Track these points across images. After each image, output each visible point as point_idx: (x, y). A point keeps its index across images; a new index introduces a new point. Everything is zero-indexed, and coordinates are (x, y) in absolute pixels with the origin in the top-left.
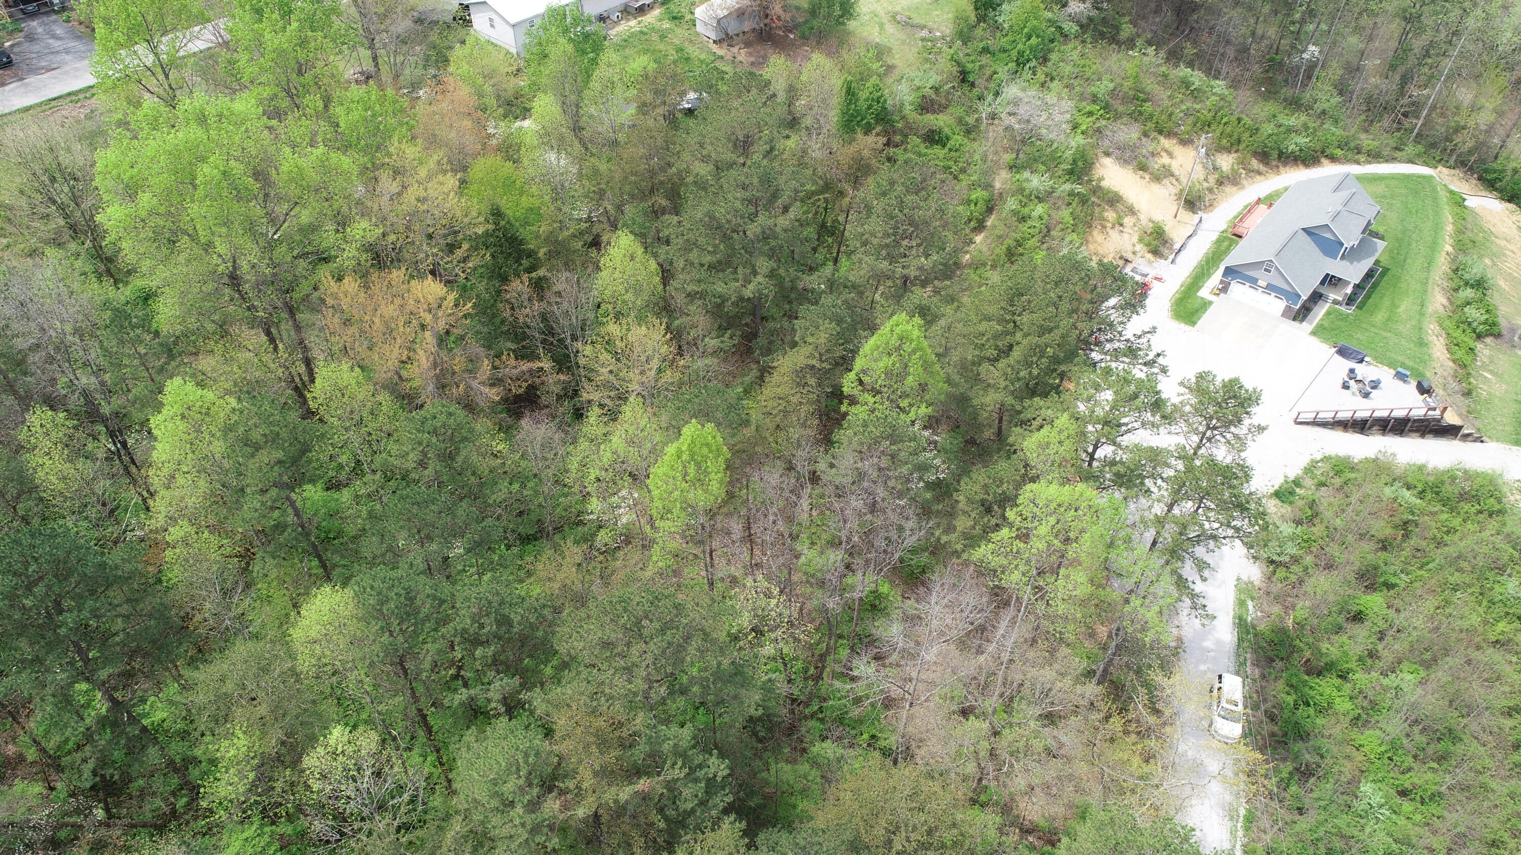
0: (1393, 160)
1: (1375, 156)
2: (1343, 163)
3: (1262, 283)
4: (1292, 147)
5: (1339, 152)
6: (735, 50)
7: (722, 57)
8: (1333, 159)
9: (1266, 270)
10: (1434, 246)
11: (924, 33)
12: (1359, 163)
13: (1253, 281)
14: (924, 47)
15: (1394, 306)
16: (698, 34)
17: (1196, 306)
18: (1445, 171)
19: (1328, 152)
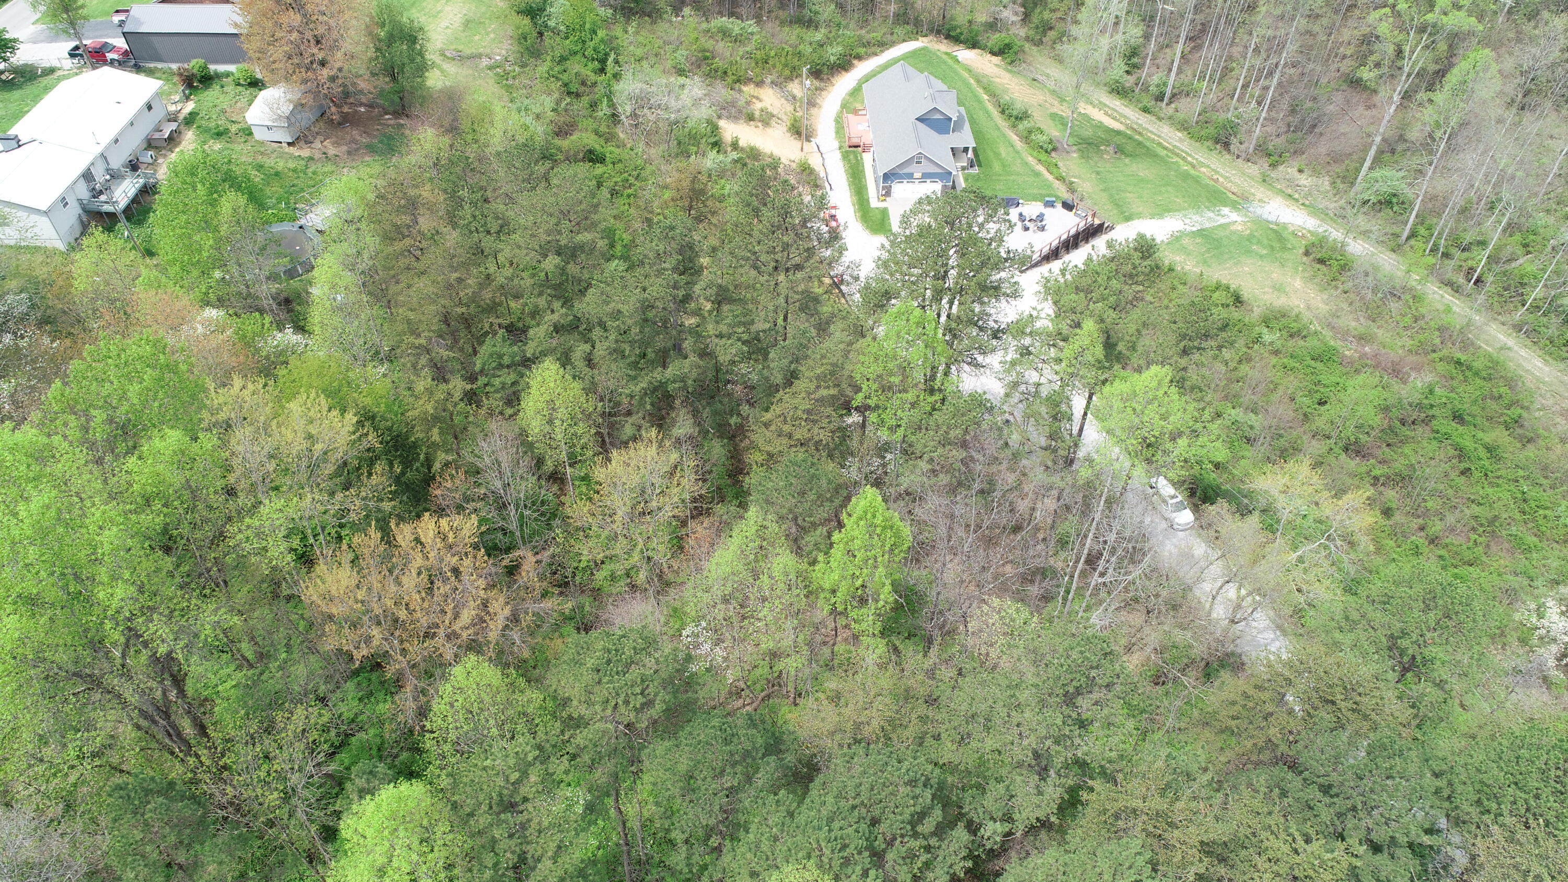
0: (893, 44)
1: (883, 45)
2: (866, 59)
3: (917, 175)
4: (832, 59)
5: (862, 51)
6: (317, 144)
7: (311, 159)
8: (859, 58)
9: (918, 163)
10: (979, 100)
11: (485, 62)
12: (876, 55)
13: (910, 176)
14: (497, 74)
15: (997, 155)
16: (262, 143)
17: (879, 216)
18: (925, 39)
19: (854, 53)
